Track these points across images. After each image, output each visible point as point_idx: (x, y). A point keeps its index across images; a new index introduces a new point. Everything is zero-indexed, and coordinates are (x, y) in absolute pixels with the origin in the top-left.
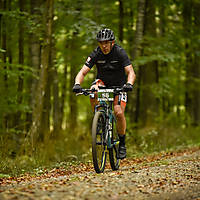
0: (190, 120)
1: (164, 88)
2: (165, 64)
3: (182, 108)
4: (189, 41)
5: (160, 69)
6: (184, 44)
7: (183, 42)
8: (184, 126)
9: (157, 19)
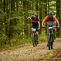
0: (26, 37)
1: (18, 27)
2: (18, 20)
3: (23, 33)
4: (25, 12)
5: (16, 21)
6: (24, 13)
7: (23, 13)
8: (24, 38)
9: (15, 6)
